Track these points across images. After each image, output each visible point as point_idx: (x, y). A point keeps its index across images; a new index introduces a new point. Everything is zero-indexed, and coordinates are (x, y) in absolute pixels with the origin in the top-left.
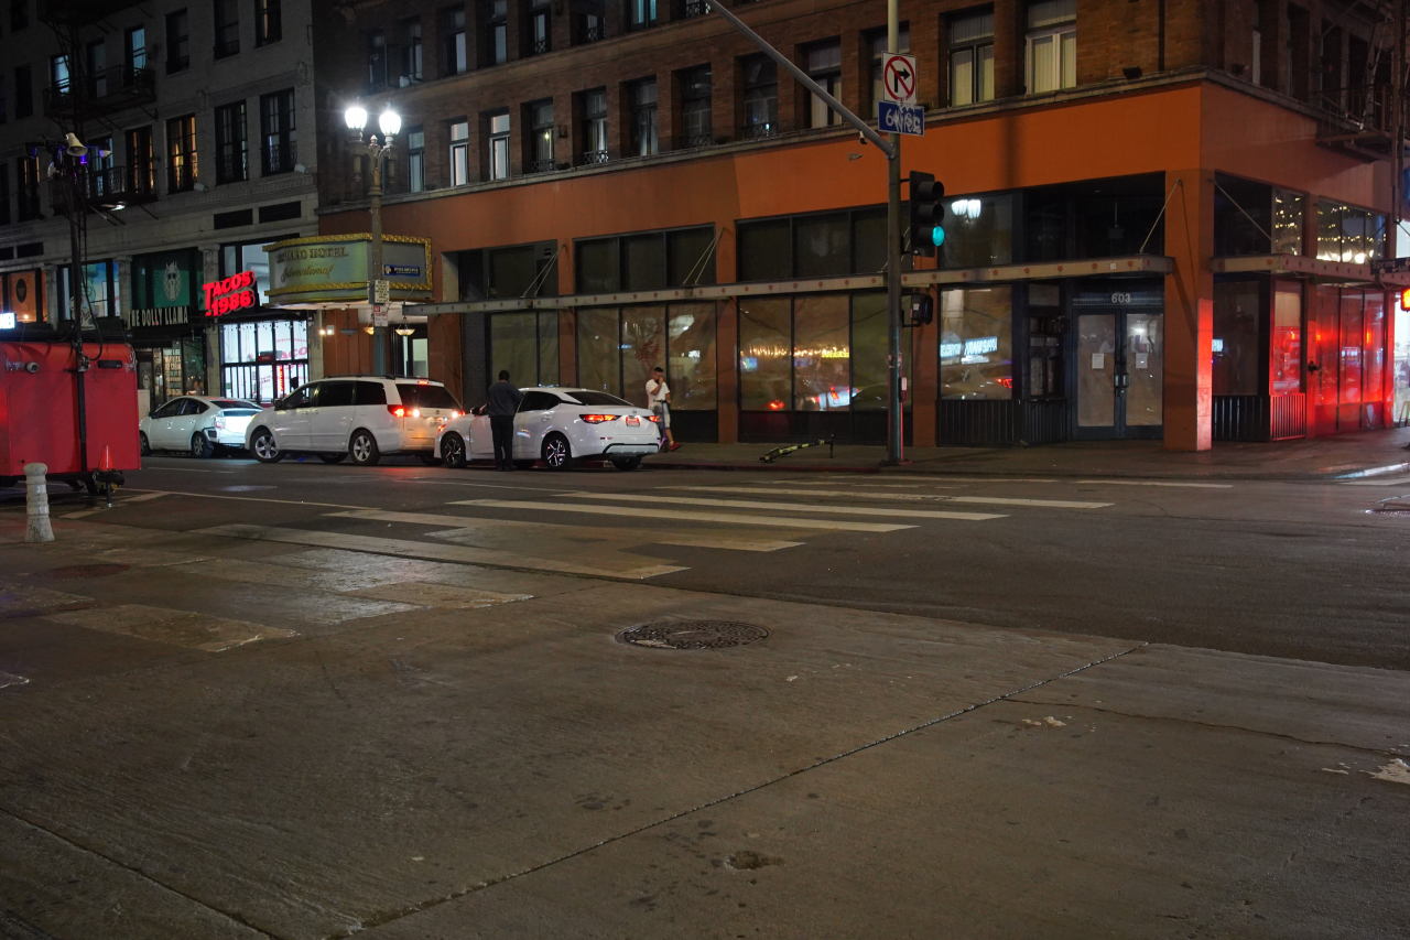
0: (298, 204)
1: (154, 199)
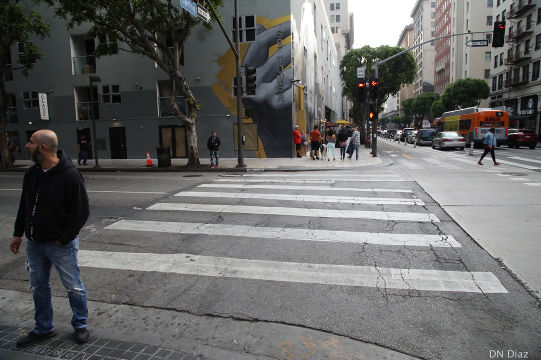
1: (528, 83)
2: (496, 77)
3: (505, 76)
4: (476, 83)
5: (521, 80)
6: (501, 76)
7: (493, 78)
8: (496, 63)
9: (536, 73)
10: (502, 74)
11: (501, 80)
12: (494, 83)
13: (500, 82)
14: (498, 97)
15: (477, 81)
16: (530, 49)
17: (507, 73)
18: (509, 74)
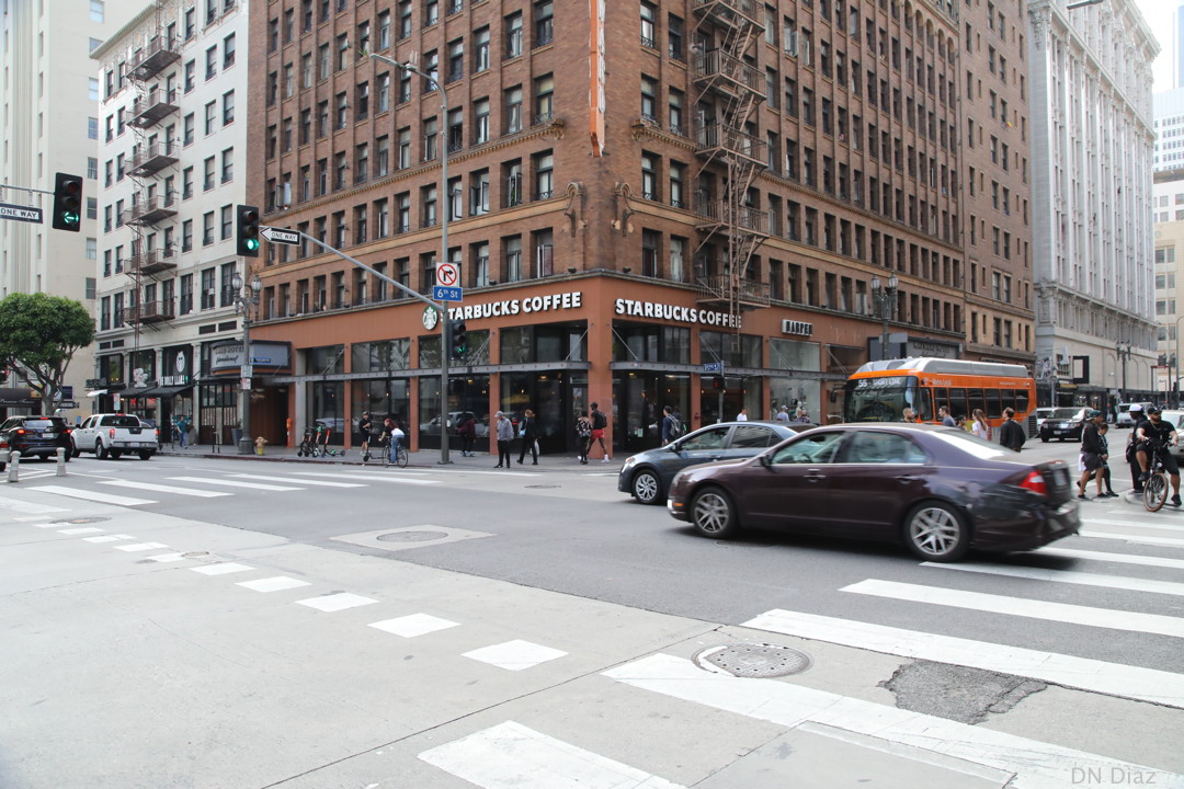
0: (235, 322)
1: (174, 318)
2: (109, 297)
3: (127, 298)
4: (59, 309)
5: (160, 311)
6: (119, 296)
7: (103, 299)
8: (107, 266)
9: (187, 298)
10: (122, 294)
11: (119, 305)
12: (106, 312)
13: (119, 312)
14: (116, 344)
15: (61, 302)
16: (173, 248)
17: (132, 291)
18: (135, 293)
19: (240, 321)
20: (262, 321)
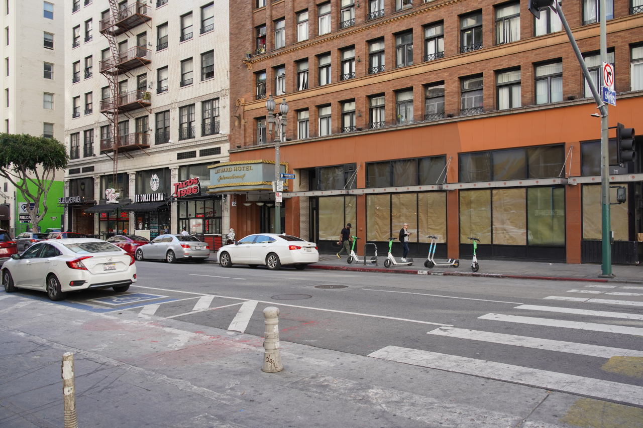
0: (219, 148)
1: (148, 147)
2: (77, 133)
3: (97, 133)
6: (89, 132)
7: (72, 135)
8: (75, 110)
9: (162, 130)
10: (93, 129)
11: (89, 139)
12: (75, 144)
13: (89, 144)
14: (85, 170)
16: (148, 90)
17: (102, 128)
19: (225, 148)
20: (251, 147)
